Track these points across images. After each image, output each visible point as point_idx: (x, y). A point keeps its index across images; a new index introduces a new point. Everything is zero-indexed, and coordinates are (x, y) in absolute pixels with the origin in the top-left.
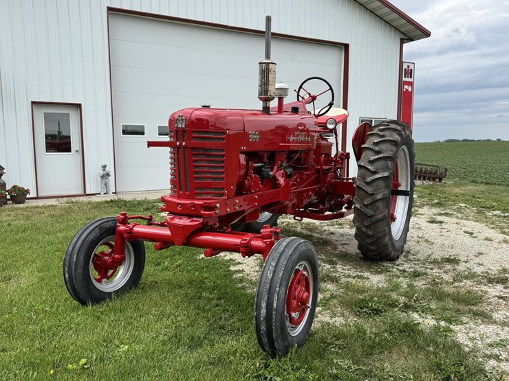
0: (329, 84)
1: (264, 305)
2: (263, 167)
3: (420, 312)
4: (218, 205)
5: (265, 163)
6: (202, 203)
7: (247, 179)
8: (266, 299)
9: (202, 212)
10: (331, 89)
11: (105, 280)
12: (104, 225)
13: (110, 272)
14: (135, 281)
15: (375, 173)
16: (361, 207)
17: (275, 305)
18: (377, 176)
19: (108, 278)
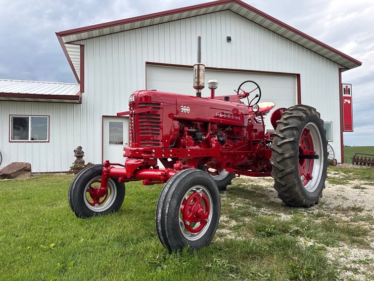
0: (257, 85)
1: (160, 211)
2: (196, 132)
3: (306, 237)
4: (154, 151)
5: (198, 129)
6: (142, 149)
7: (182, 138)
8: (161, 207)
9: (143, 155)
10: (258, 87)
11: (97, 204)
12: (96, 168)
13: (101, 200)
14: (117, 207)
15: (283, 138)
16: (275, 164)
17: (167, 211)
18: (285, 141)
19: (99, 204)
